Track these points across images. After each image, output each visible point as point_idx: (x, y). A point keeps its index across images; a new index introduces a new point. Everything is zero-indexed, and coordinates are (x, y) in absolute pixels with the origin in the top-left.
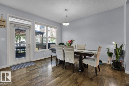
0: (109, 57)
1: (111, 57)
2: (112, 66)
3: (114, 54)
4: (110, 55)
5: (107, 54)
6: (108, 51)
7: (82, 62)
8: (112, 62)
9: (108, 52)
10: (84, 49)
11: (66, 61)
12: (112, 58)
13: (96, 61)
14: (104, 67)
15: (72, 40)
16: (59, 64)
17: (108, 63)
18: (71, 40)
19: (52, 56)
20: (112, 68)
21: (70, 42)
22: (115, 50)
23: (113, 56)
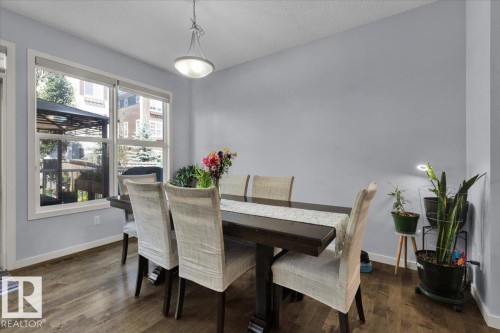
0: (400, 235)
1: (409, 237)
2: (418, 283)
3: (423, 222)
4: (406, 223)
5: (391, 222)
6: (397, 205)
7: (271, 274)
8: (414, 264)
9: (395, 210)
10: (284, 198)
11: (181, 275)
12: (413, 239)
13: (348, 273)
14: (380, 287)
15: (224, 153)
16: (157, 283)
17: (395, 264)
18: (220, 153)
19: (126, 235)
20: (418, 291)
21: (213, 161)
22: (428, 200)
23: (419, 231)
